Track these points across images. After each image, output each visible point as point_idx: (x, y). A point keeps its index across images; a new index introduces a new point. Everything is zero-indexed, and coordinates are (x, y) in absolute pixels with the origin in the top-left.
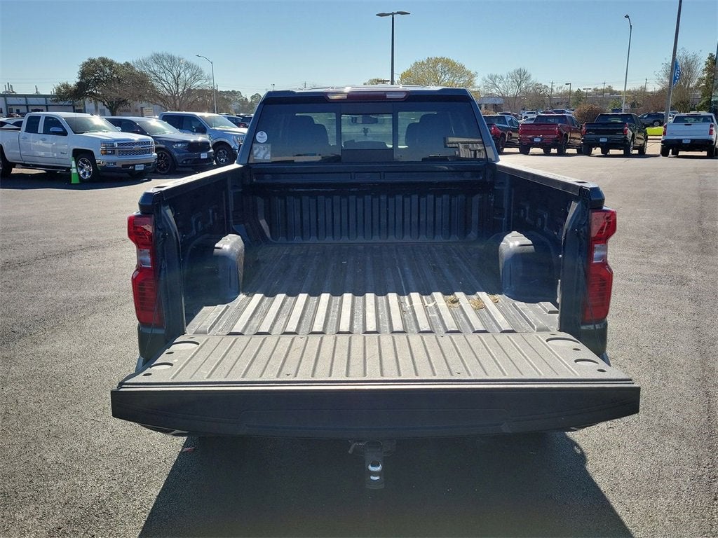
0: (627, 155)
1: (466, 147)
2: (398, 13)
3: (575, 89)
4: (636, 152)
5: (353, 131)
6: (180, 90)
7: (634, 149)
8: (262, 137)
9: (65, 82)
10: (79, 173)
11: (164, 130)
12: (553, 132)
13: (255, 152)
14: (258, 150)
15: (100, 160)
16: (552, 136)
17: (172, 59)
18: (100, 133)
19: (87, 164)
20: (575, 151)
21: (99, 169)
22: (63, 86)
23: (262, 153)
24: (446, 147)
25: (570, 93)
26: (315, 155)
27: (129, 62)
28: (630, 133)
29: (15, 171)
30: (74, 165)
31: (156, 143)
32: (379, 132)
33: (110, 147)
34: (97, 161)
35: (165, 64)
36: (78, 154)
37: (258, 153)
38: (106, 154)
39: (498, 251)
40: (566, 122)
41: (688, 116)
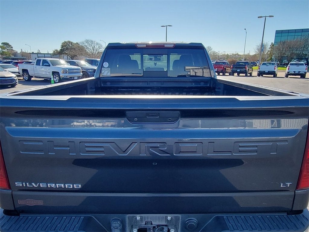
0: (246, 76)
2: (168, 26)
3: (226, 54)
4: (249, 75)
5: (149, 63)
7: (249, 74)
8: (106, 64)
9: (56, 49)
10: (54, 80)
11: (85, 65)
12: (221, 68)
13: (103, 72)
14: (104, 71)
17: (92, 41)
18: (62, 66)
19: (57, 77)
20: (228, 74)
21: (61, 78)
22: (56, 50)
23: (106, 72)
24: (185, 71)
27: (78, 42)
28: (247, 68)
29: (32, 79)
30: (52, 77)
31: (82, 70)
33: (65, 71)
34: (61, 76)
35: (90, 43)
36: (54, 73)
38: (64, 73)
40: (226, 64)
41: (267, 63)
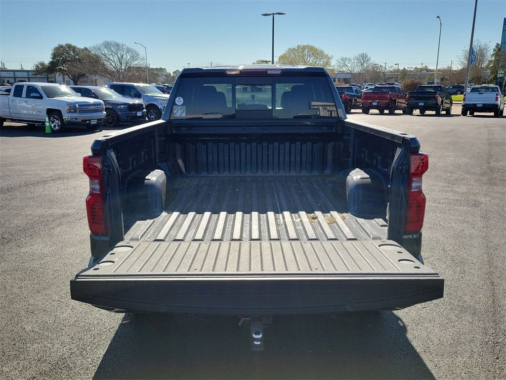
0: (438, 115)
1: (324, 109)
2: (277, 13)
4: (444, 112)
5: (244, 96)
6: (123, 67)
7: (443, 110)
8: (179, 101)
9: (41, 61)
10: (51, 126)
11: (111, 96)
12: (386, 98)
13: (175, 112)
14: (176, 110)
15: (66, 116)
16: (384, 101)
17: (117, 45)
18: (66, 97)
19: (57, 119)
20: (401, 112)
21: (65, 123)
22: (40, 64)
23: (180, 112)
24: (310, 108)
25: (398, 71)
26: (217, 113)
27: (87, 47)
28: (440, 99)
29: (5, 124)
30: (47, 120)
31: (105, 105)
32: (262, 98)
33: (73, 108)
34: (64, 118)
35: (112, 49)
36: (50, 112)
37: (177, 112)
38: (70, 112)
39: (345, 183)
40: (395, 91)
